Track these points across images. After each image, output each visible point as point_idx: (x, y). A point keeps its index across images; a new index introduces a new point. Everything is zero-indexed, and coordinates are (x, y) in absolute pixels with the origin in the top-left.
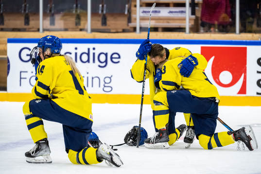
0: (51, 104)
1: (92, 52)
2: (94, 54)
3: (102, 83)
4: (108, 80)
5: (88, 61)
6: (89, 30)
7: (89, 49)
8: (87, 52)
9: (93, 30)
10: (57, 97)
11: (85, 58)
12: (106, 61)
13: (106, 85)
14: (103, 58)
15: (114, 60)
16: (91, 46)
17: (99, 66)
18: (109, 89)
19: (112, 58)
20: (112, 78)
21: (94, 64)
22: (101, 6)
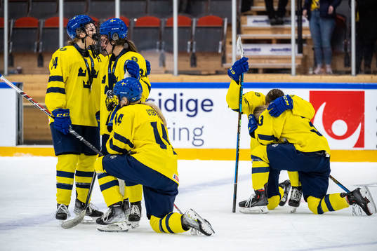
0: (128, 161)
1: (179, 98)
2: (181, 100)
3: (192, 135)
4: (198, 132)
5: (175, 109)
6: (176, 72)
7: (175, 95)
8: (173, 98)
9: (180, 73)
10: (135, 153)
11: (170, 105)
12: (196, 109)
13: (196, 138)
14: (192, 105)
15: (206, 108)
16: (178, 91)
17: (188, 115)
18: (200, 142)
19: (203, 105)
20: (203, 129)
21: (182, 113)
22: (189, 43)
